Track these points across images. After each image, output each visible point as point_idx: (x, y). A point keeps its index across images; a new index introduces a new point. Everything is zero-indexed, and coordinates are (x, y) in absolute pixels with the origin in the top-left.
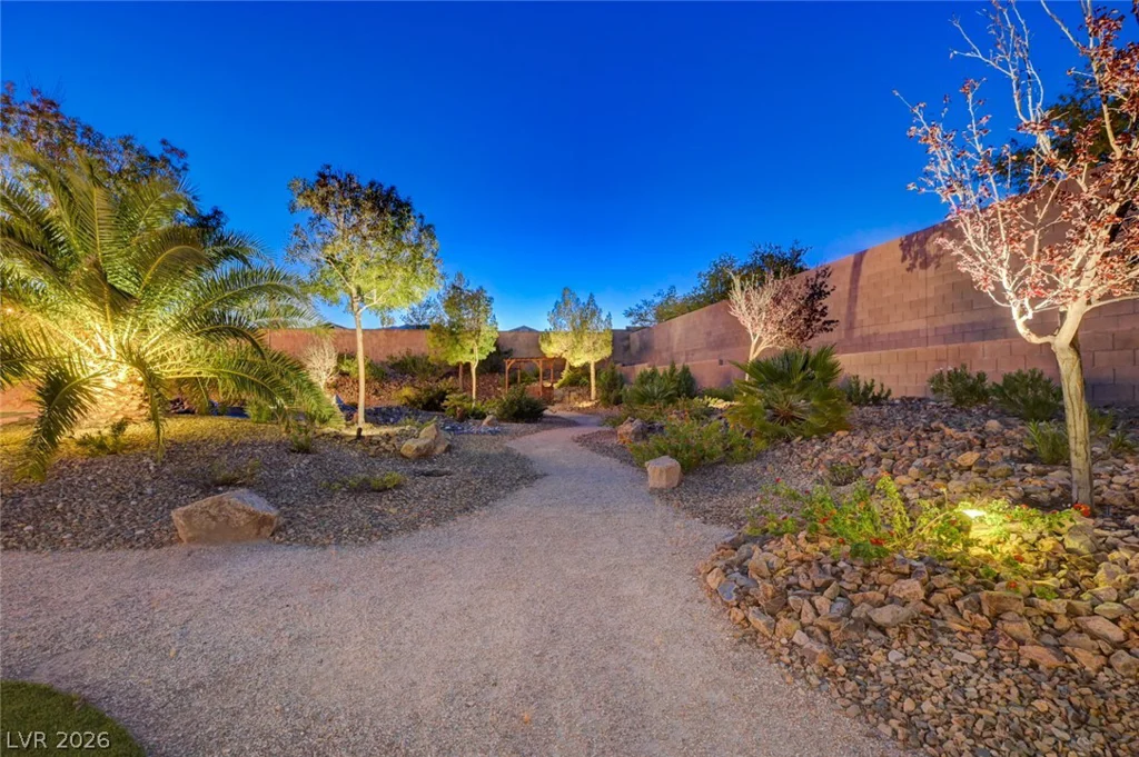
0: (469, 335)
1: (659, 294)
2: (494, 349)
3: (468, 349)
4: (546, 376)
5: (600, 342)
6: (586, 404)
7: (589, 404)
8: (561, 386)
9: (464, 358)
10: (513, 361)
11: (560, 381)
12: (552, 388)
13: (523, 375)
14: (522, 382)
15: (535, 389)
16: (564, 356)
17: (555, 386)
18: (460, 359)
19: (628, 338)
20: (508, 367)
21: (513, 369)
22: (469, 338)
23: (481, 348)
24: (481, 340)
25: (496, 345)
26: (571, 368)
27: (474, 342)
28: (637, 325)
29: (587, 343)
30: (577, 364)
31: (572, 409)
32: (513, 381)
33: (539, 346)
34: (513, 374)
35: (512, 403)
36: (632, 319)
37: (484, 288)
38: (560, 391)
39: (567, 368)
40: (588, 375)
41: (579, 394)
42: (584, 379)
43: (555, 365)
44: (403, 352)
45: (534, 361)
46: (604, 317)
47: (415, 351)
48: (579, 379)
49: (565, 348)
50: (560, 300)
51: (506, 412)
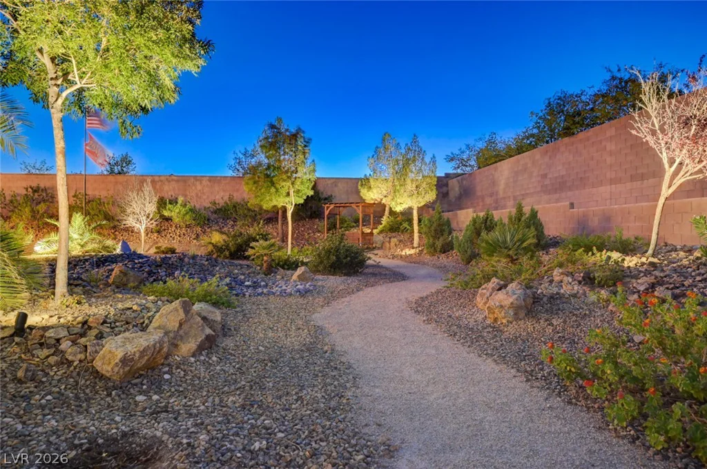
0: (284, 177)
1: (480, 139)
2: (311, 193)
3: (284, 192)
4: (366, 222)
5: (424, 185)
6: (408, 252)
7: (412, 251)
8: (381, 232)
9: (280, 201)
10: (332, 206)
11: (380, 227)
12: (372, 234)
13: (343, 221)
14: (341, 228)
15: (354, 236)
16: (384, 201)
17: (375, 231)
18: (274, 203)
19: (447, 185)
20: (327, 213)
21: (332, 215)
22: (284, 181)
23: (298, 191)
24: (298, 182)
25: (314, 188)
26: (392, 213)
27: (289, 184)
28: (459, 171)
29: (410, 186)
30: (398, 209)
31: (394, 257)
32: (332, 227)
33: (358, 192)
34: (332, 220)
35: (329, 252)
36: (453, 164)
37: (302, 128)
38: (380, 237)
39: (387, 212)
40: (410, 221)
41: (400, 241)
42: (406, 225)
43: (375, 212)
44: (226, 198)
45: (353, 206)
46: (427, 159)
47: (237, 197)
48: (400, 224)
49: (385, 193)
50: (380, 145)
51: (321, 262)
